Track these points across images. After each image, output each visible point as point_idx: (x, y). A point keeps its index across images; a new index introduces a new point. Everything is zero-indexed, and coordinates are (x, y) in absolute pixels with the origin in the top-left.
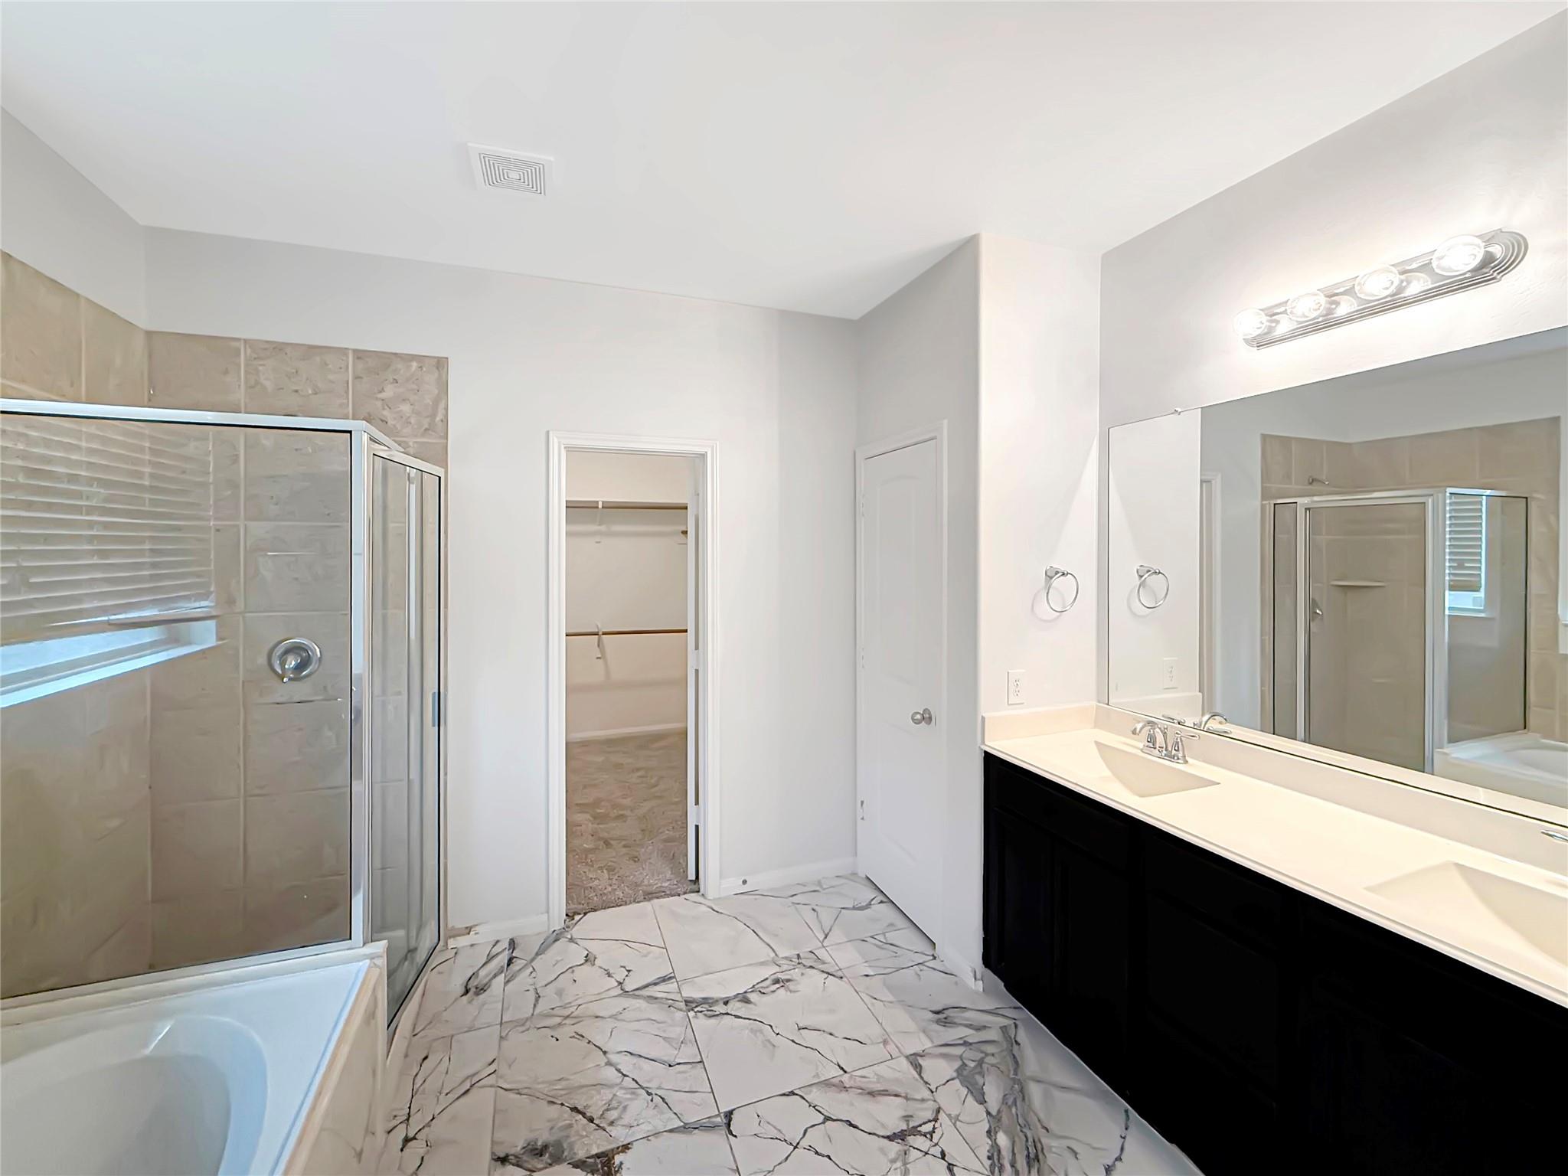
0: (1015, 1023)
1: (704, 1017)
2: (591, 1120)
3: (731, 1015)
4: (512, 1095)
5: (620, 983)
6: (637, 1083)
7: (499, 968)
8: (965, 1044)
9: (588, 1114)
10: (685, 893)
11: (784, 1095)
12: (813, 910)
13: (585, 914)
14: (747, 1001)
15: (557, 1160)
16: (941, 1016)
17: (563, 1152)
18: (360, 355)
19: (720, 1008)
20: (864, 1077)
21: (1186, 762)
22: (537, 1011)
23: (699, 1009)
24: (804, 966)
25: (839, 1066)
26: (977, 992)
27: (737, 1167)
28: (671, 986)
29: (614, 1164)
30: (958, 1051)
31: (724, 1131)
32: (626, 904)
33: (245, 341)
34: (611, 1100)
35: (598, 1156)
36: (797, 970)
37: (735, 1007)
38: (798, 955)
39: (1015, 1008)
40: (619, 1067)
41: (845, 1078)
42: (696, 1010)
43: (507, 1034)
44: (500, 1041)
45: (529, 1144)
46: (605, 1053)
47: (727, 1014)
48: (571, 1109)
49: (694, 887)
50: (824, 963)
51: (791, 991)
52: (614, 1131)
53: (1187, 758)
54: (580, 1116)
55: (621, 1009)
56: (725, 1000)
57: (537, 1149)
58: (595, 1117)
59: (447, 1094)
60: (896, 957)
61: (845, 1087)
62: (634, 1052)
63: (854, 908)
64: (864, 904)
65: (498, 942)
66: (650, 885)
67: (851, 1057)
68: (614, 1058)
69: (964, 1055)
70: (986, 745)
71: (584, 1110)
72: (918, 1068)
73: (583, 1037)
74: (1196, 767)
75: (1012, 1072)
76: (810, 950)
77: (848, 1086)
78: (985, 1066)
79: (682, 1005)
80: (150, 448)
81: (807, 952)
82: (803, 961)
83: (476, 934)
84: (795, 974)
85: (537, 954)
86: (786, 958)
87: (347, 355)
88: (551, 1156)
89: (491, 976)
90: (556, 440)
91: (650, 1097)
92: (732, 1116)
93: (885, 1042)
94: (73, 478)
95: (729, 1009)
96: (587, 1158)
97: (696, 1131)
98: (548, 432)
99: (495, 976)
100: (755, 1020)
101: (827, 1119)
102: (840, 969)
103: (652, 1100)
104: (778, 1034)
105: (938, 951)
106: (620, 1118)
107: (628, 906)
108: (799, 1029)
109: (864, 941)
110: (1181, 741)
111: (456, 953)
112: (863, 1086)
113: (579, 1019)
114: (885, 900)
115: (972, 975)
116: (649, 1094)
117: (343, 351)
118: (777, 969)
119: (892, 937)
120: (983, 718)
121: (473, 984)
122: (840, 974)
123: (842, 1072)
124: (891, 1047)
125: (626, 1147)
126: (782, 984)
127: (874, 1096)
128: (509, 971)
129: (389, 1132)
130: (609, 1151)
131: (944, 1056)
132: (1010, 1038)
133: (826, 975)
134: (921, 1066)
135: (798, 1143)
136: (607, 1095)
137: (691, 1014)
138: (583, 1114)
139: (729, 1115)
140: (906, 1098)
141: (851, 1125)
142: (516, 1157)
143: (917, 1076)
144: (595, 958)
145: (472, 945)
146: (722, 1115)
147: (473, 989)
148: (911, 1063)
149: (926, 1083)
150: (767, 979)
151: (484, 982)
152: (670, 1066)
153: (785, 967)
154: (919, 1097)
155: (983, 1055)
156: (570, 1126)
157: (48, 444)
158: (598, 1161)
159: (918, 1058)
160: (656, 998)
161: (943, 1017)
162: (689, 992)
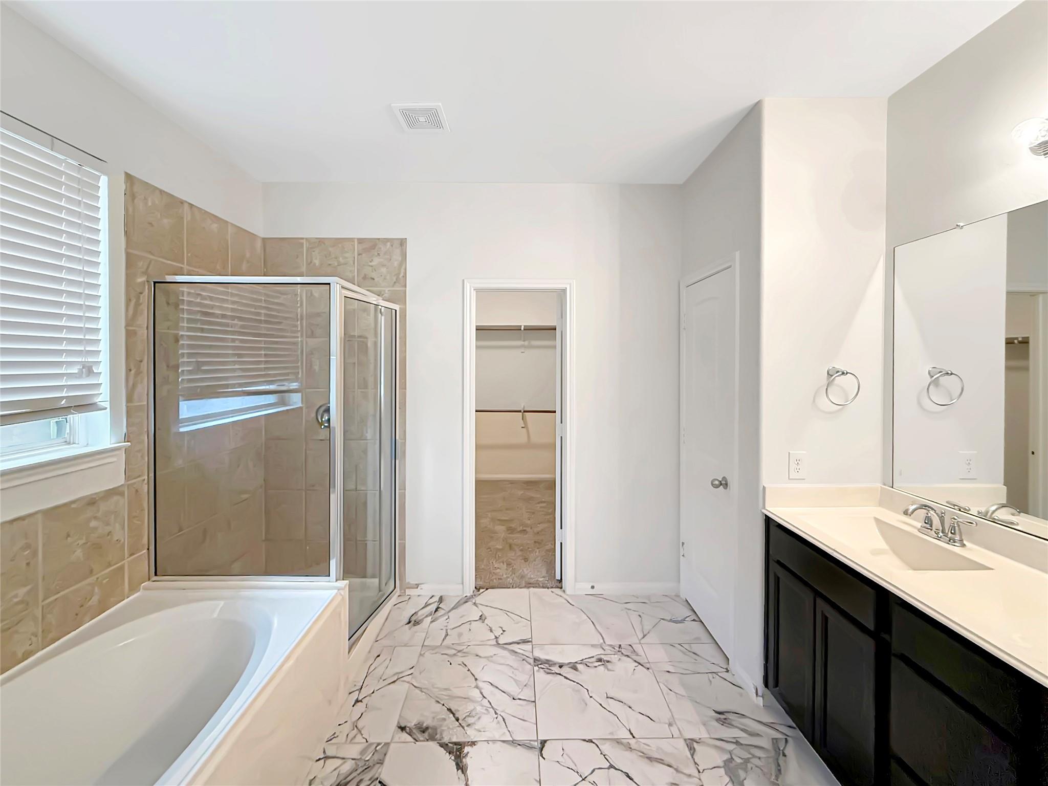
0: (786, 739)
1: (544, 672)
2: (457, 720)
3: (562, 675)
4: (417, 691)
5: (496, 638)
6: (490, 703)
7: (430, 612)
8: (737, 743)
9: (457, 716)
10: (552, 588)
11: (584, 740)
12: (640, 616)
13: (487, 589)
14: (576, 669)
15: (432, 738)
16: (722, 717)
17: (436, 735)
18: (361, 241)
19: (556, 669)
20: (648, 745)
21: (964, 545)
22: (445, 643)
23: (542, 666)
24: (622, 653)
25: (630, 731)
26: (757, 706)
27: (540, 780)
28: (528, 647)
29: (463, 751)
30: (731, 747)
31: (537, 752)
32: (513, 587)
33: (306, 239)
34: (472, 711)
35: (456, 744)
36: (616, 656)
37: (565, 671)
38: (620, 646)
39: (790, 727)
40: (483, 691)
41: (632, 742)
42: (540, 666)
43: (424, 653)
44: (419, 657)
45: (419, 724)
46: (476, 679)
47: (560, 674)
48: (447, 709)
49: (559, 585)
50: (637, 655)
51: (608, 670)
52: (470, 731)
53: (965, 542)
54: (452, 715)
55: (492, 654)
56: (561, 664)
57: (422, 728)
58: (460, 718)
59: (384, 680)
60: (695, 663)
61: (631, 748)
62: (493, 683)
63: (671, 621)
64: (680, 619)
65: (433, 596)
66: (531, 578)
67: (641, 727)
68: (481, 684)
69: (734, 751)
70: (767, 510)
71: (454, 712)
72: (692, 750)
73: (466, 666)
74: (973, 551)
75: (773, 777)
76: (629, 643)
77: (633, 748)
78: (749, 765)
79: (532, 661)
80: (265, 301)
81: (627, 645)
82: (623, 651)
83: (421, 589)
84: (614, 658)
85: (453, 609)
86: (610, 646)
87: (354, 241)
88: (429, 735)
89: (424, 616)
90: (468, 285)
91: (496, 716)
92: (546, 745)
93: (670, 725)
94: (224, 316)
95: (561, 671)
96: (449, 743)
97: (519, 747)
98: (463, 280)
99: (427, 616)
100: (578, 683)
101: (611, 766)
102: (649, 663)
103: (497, 718)
104: (591, 697)
105: (731, 667)
106: (474, 723)
107: (514, 589)
108: (607, 698)
109: (672, 646)
110: (959, 526)
111: (410, 598)
112: (645, 752)
113: (466, 654)
114: (697, 619)
115: (754, 691)
116: (496, 713)
117: (352, 240)
118: (603, 652)
119: (695, 648)
120: (764, 488)
121: (413, 619)
122: (648, 666)
123: (631, 737)
124: (674, 729)
125: (473, 743)
126: (603, 663)
127: (651, 761)
128: (435, 615)
129: (350, 693)
130: (463, 742)
131: (716, 747)
132: (779, 750)
133: (637, 664)
134: (694, 749)
135: (586, 777)
136: (470, 707)
137: (536, 668)
138: (454, 714)
139: (543, 743)
140: (677, 770)
141: (628, 776)
142: (410, 729)
143: (690, 756)
144: (486, 618)
145: (419, 596)
146: (539, 741)
147: (413, 622)
148: (687, 745)
149: (696, 763)
150: (593, 657)
151: (420, 618)
152: (514, 699)
153: (609, 652)
154: (687, 771)
155: (750, 756)
156: (444, 719)
157: (211, 298)
158: (455, 747)
159: (695, 743)
160: (516, 652)
161: (723, 717)
162: (538, 654)
